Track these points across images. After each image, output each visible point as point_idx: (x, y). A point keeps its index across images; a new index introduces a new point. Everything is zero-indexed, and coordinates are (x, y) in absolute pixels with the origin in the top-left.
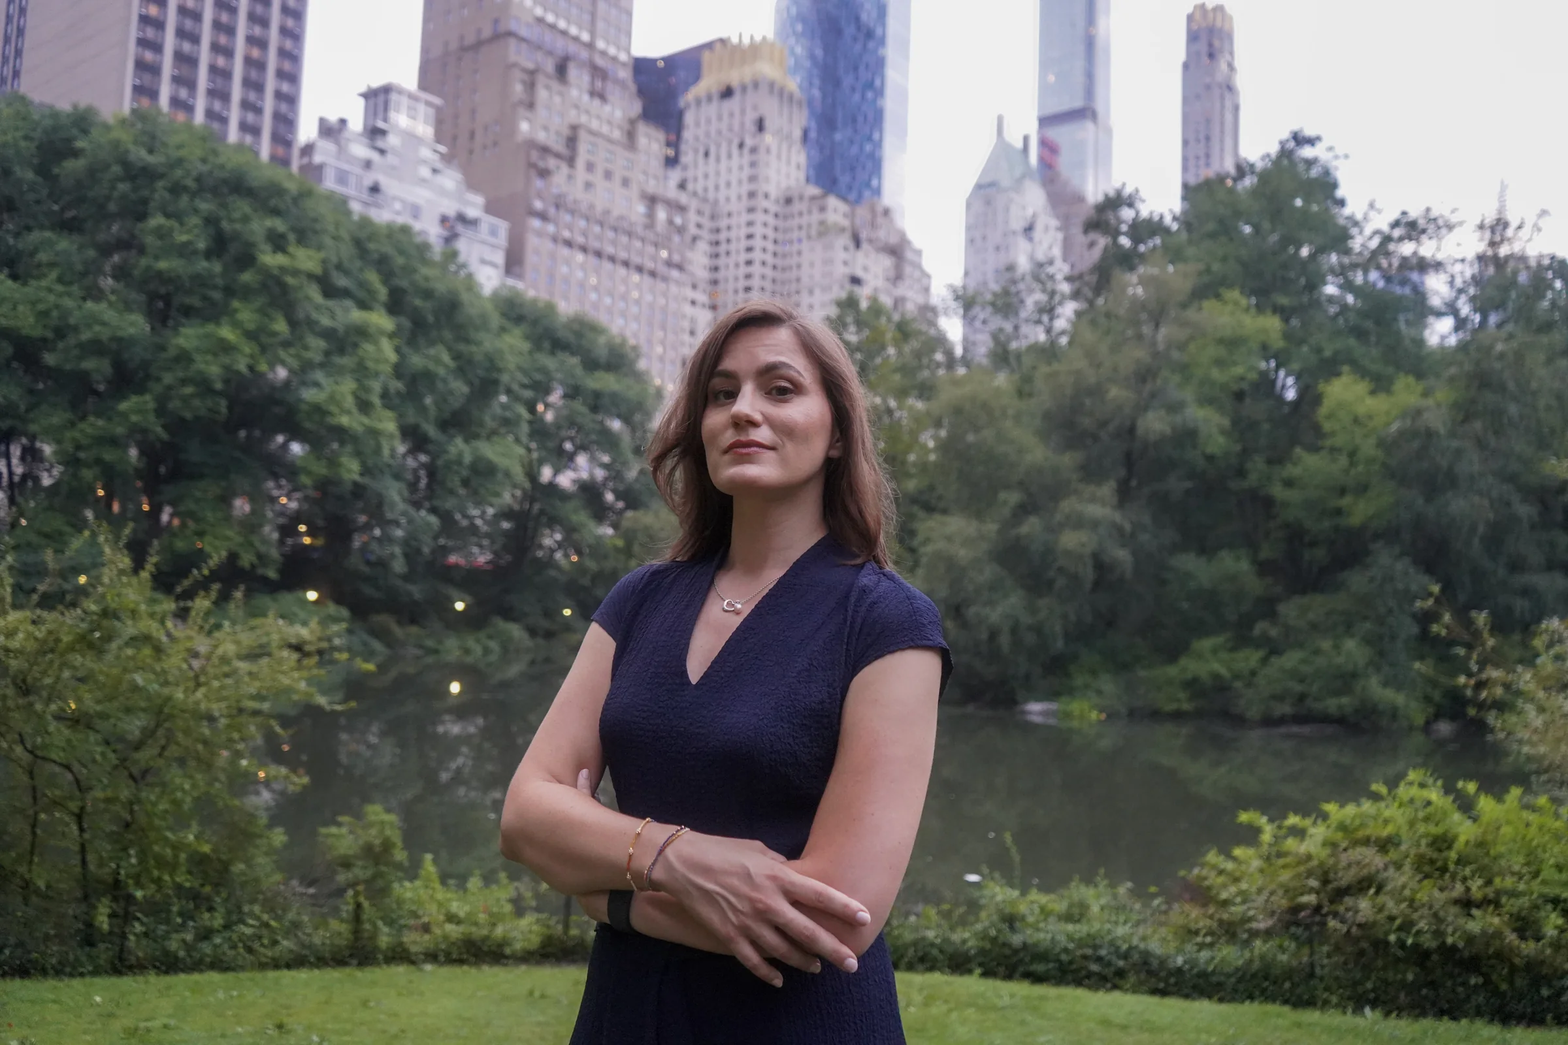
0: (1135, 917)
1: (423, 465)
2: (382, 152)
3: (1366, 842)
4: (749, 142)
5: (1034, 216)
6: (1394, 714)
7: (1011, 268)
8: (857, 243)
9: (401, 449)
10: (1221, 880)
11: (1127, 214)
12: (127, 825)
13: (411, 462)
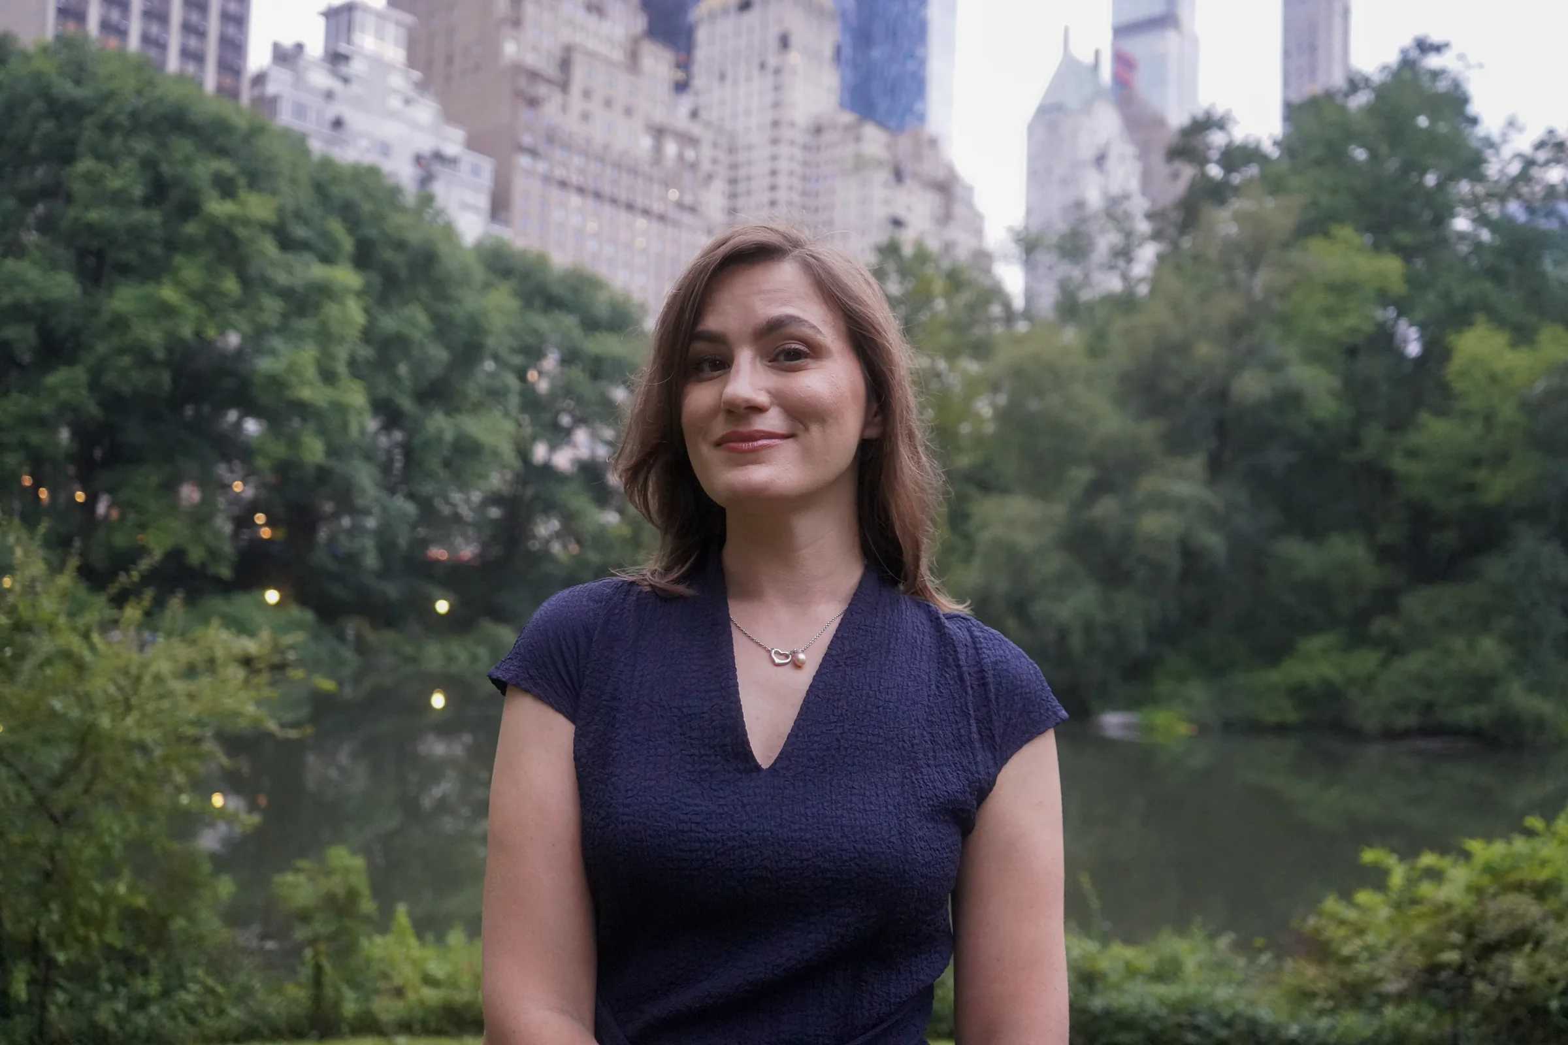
0: (1239, 976)
1: (397, 445)
2: (346, 80)
3: (1519, 887)
4: (772, 61)
5: (1108, 143)
6: (1540, 724)
7: (1080, 205)
8: (898, 176)
9: (372, 425)
10: (1342, 932)
11: (1217, 139)
12: (47, 876)
13: (383, 441)
